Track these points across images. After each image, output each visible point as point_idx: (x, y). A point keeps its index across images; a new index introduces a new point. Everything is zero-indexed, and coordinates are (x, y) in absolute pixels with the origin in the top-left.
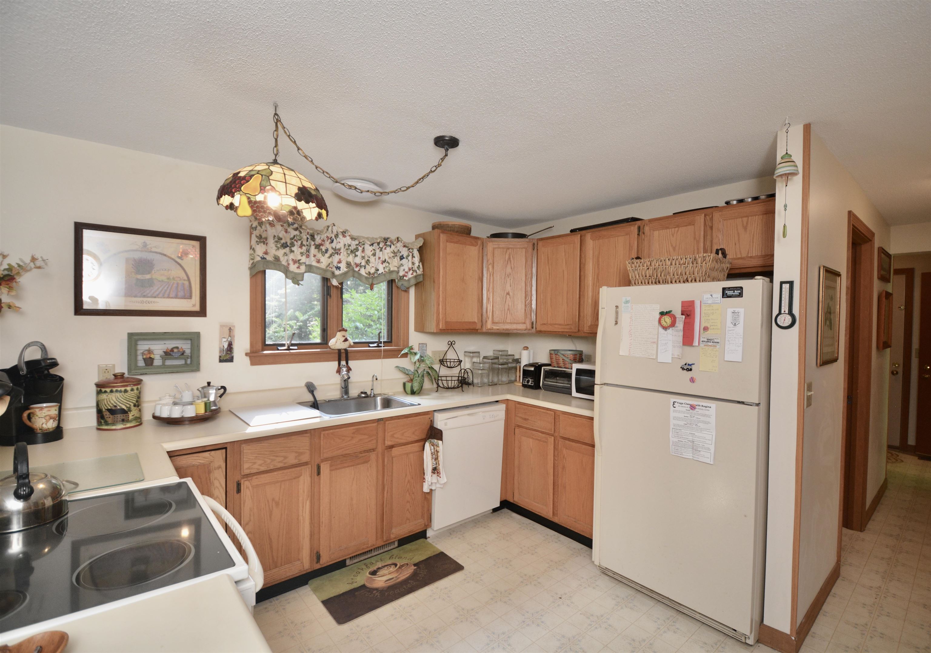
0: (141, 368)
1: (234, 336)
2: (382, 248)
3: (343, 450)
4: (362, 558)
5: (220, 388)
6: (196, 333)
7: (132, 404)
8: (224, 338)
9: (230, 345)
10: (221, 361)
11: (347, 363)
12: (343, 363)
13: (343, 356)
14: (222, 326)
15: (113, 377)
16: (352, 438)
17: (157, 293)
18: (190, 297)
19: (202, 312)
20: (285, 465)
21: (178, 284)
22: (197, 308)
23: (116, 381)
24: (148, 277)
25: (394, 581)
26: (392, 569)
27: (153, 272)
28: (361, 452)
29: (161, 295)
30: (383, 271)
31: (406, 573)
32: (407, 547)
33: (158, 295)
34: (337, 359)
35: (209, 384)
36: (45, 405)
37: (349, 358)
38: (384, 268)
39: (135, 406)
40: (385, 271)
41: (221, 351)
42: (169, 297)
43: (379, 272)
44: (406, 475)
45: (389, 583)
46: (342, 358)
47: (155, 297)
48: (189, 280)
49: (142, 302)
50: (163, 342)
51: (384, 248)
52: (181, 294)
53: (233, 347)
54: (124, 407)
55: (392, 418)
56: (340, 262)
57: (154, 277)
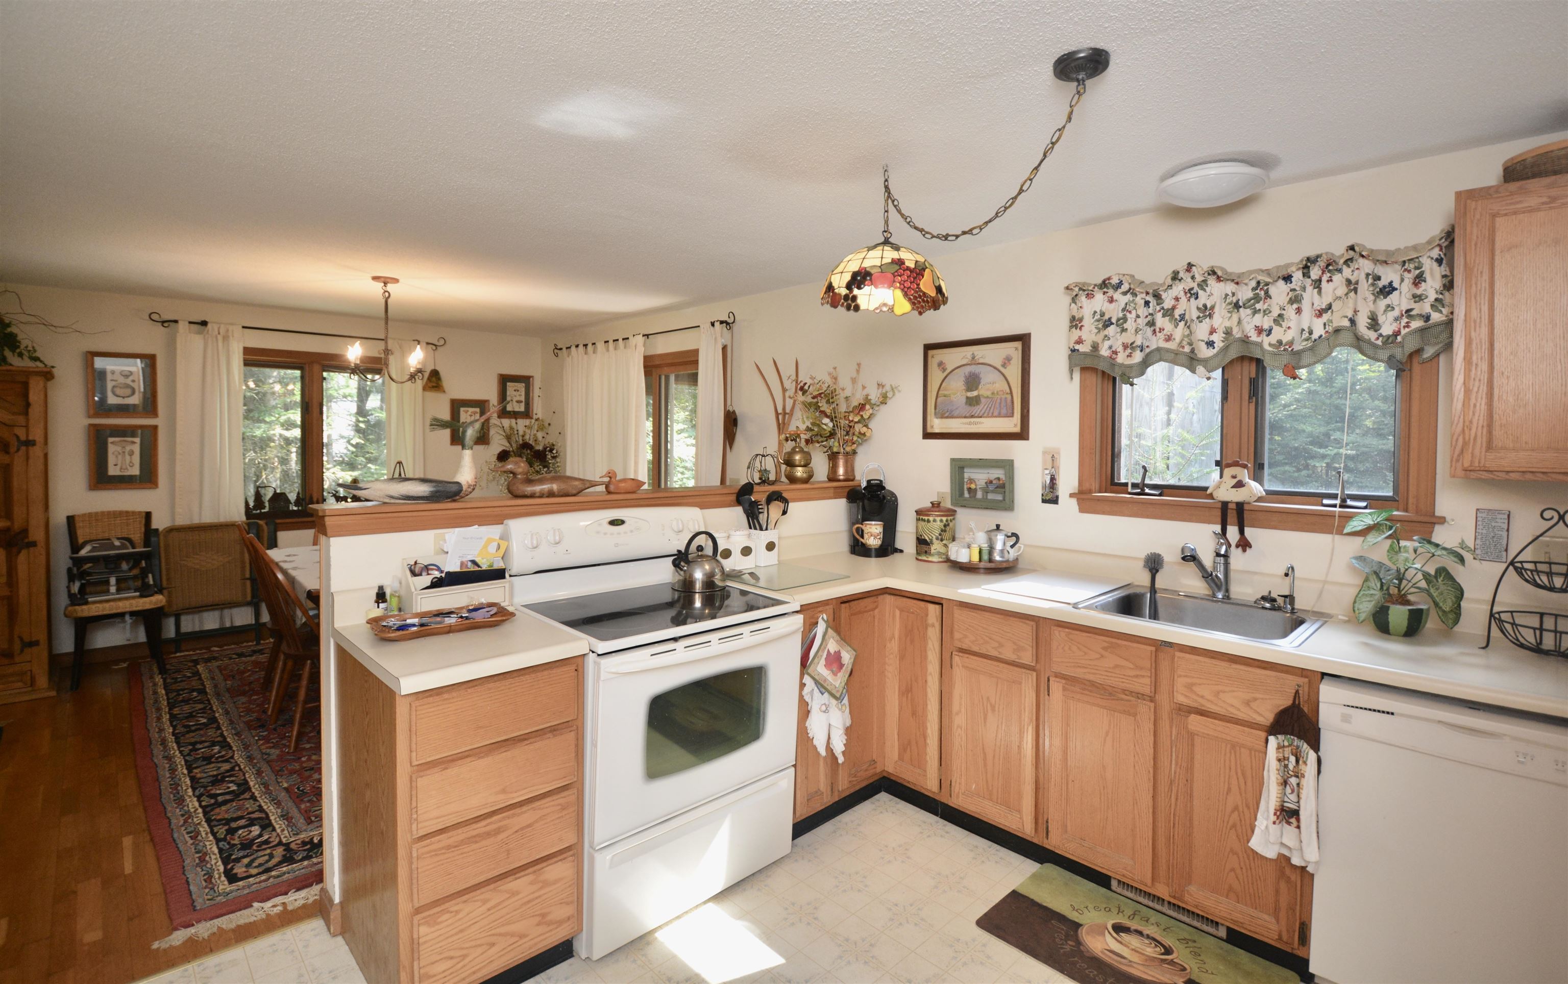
0: (966, 499)
1: (1058, 468)
2: (1320, 280)
3: (1086, 670)
4: (1141, 899)
5: (1010, 534)
6: (1009, 460)
7: (934, 537)
8: (1046, 469)
9: (1053, 479)
10: (1044, 501)
11: (1242, 532)
12: (1233, 532)
13: (1232, 516)
14: (1045, 453)
15: (931, 505)
16: (1102, 656)
17: (983, 411)
18: (1012, 415)
19: (1022, 435)
20: (999, 656)
21: (1001, 399)
22: (1017, 429)
23: (933, 509)
24: (975, 393)
25: (1117, 961)
26: (1151, 951)
27: (980, 387)
28: (1124, 691)
29: (985, 415)
30: (1322, 332)
31: (1152, 973)
32: (1243, 956)
33: (983, 414)
34: (1219, 519)
35: (998, 526)
36: (873, 523)
37: (1246, 522)
38: (1325, 324)
39: (937, 539)
40: (1327, 332)
41: (1044, 487)
42: (992, 416)
43: (1315, 336)
44: (1229, 790)
45: (1110, 957)
46: (1229, 520)
47: (981, 417)
48: (1011, 393)
49: (970, 424)
50: (986, 471)
51: (1325, 278)
52: (1004, 411)
53: (1057, 482)
54: (927, 538)
55: (1194, 650)
56: (1213, 331)
57: (981, 393)
